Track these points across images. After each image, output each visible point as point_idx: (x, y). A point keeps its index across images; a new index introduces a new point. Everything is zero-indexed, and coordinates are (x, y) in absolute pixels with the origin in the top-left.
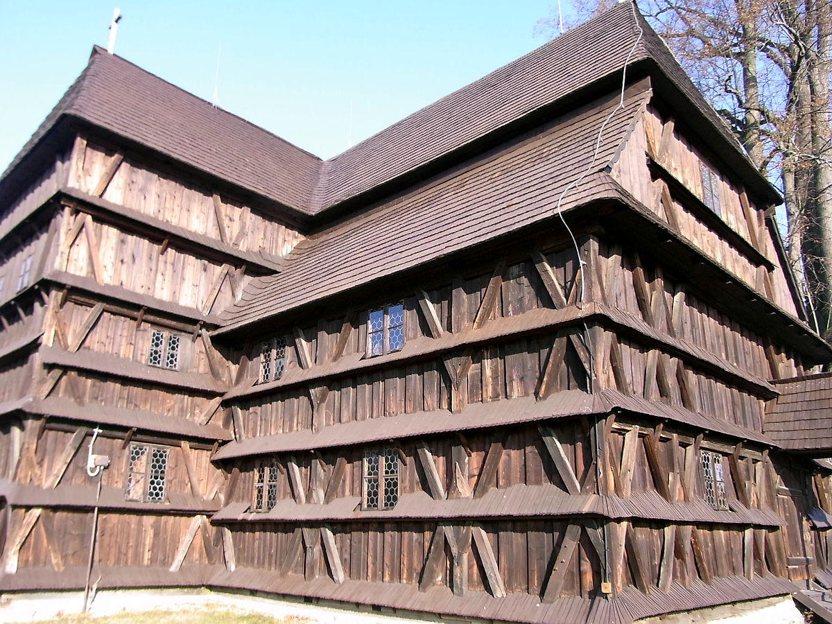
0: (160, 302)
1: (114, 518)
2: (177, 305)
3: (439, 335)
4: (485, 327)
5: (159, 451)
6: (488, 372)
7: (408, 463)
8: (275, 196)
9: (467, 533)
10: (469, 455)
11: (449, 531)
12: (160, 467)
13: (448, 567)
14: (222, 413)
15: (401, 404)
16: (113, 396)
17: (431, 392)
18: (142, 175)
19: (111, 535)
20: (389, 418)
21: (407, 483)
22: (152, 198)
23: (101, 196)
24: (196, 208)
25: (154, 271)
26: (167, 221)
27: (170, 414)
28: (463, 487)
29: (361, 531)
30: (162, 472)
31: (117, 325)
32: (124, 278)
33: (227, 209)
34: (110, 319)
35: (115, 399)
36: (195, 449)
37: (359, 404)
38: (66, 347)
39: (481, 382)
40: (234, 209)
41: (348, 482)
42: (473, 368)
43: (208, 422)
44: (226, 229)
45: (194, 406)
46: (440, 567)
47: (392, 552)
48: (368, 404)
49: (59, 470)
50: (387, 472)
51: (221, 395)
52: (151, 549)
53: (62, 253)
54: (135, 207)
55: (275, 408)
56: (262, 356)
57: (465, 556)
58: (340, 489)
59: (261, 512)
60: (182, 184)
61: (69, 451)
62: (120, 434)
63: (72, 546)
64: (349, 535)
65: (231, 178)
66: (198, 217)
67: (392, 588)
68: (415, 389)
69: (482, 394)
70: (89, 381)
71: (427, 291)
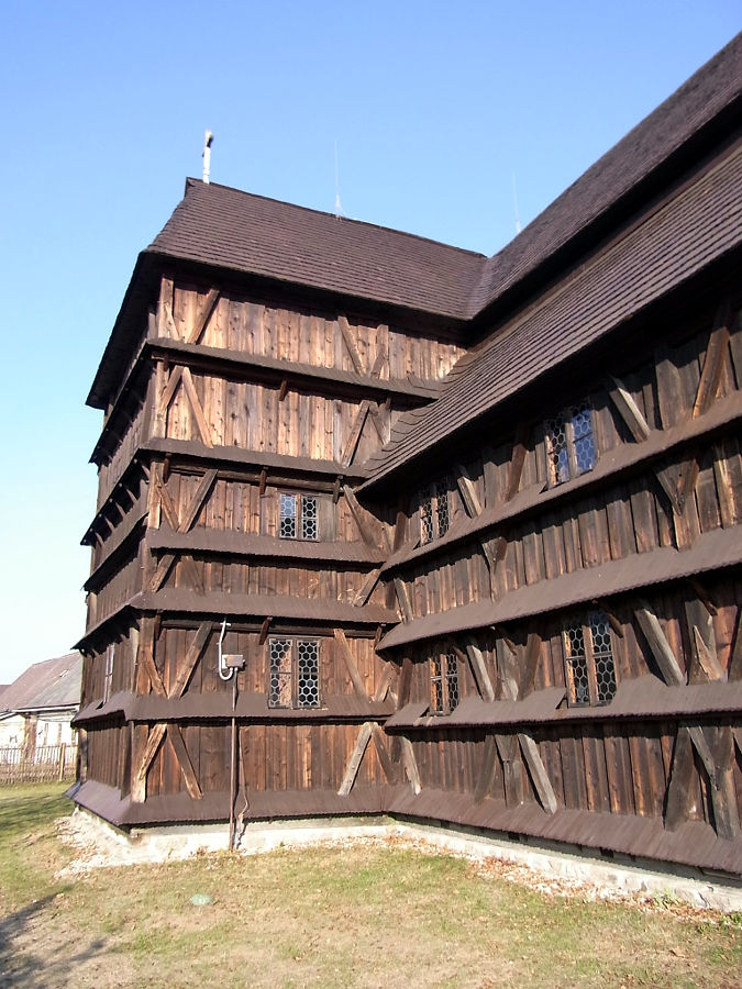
0: (287, 458)
1: (259, 729)
2: (308, 459)
3: (645, 437)
4: (712, 411)
5: (306, 644)
6: (726, 479)
7: (624, 634)
8: (417, 304)
9: (725, 737)
10: (714, 614)
11: (696, 734)
12: (310, 664)
13: (705, 791)
14: (383, 589)
15: (604, 546)
16: (240, 580)
17: (644, 524)
18: (244, 310)
19: (257, 752)
20: (589, 571)
21: (627, 664)
22: (262, 334)
23: (198, 342)
24: (318, 338)
25: (272, 423)
26: (284, 359)
27: (316, 596)
28: (709, 665)
29: (571, 737)
30: (314, 670)
31: (235, 494)
32: (237, 437)
33: (356, 333)
34: (226, 487)
35: (244, 583)
36: (354, 638)
37: (547, 555)
38: (177, 527)
39: (718, 498)
40: (367, 331)
41: (546, 667)
42: (702, 478)
43: (366, 602)
44: (360, 357)
45: (345, 585)
46: (691, 791)
47: (619, 768)
48: (560, 553)
49: (184, 676)
50: (596, 649)
51: (378, 566)
52: (311, 768)
53: (159, 416)
54: (242, 348)
55: (443, 575)
56: (421, 509)
57: (728, 775)
58: (536, 679)
59: (441, 715)
60: (296, 311)
61: (194, 651)
62: (253, 626)
63: (210, 767)
64: (557, 743)
65: (357, 291)
66: (322, 349)
67: (625, 823)
68: (621, 522)
69: (720, 515)
70: (209, 565)
71: (620, 377)
